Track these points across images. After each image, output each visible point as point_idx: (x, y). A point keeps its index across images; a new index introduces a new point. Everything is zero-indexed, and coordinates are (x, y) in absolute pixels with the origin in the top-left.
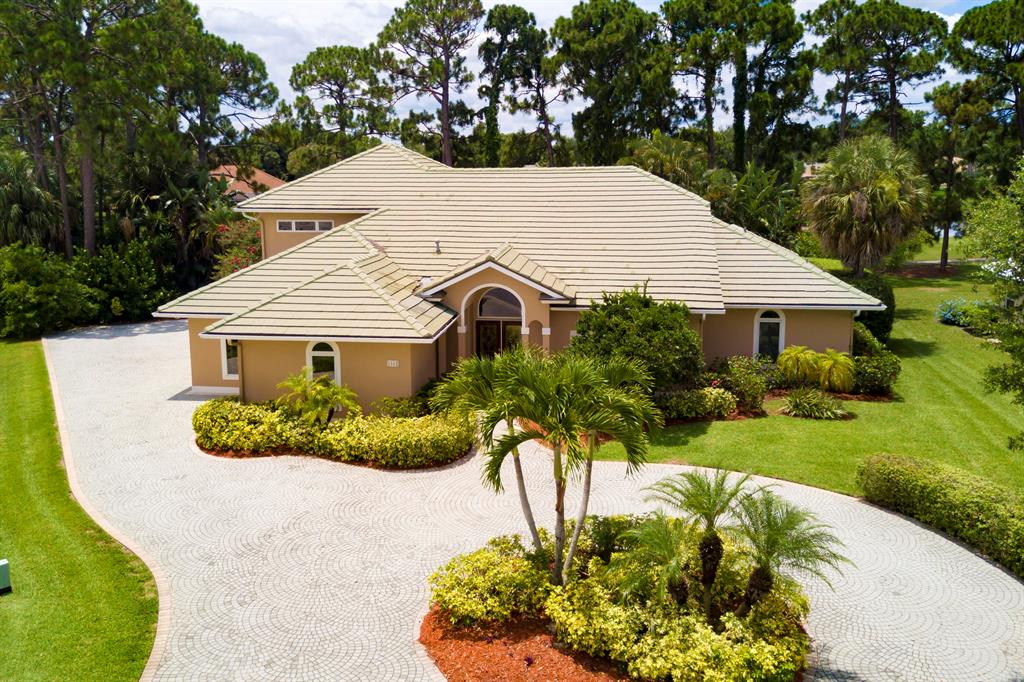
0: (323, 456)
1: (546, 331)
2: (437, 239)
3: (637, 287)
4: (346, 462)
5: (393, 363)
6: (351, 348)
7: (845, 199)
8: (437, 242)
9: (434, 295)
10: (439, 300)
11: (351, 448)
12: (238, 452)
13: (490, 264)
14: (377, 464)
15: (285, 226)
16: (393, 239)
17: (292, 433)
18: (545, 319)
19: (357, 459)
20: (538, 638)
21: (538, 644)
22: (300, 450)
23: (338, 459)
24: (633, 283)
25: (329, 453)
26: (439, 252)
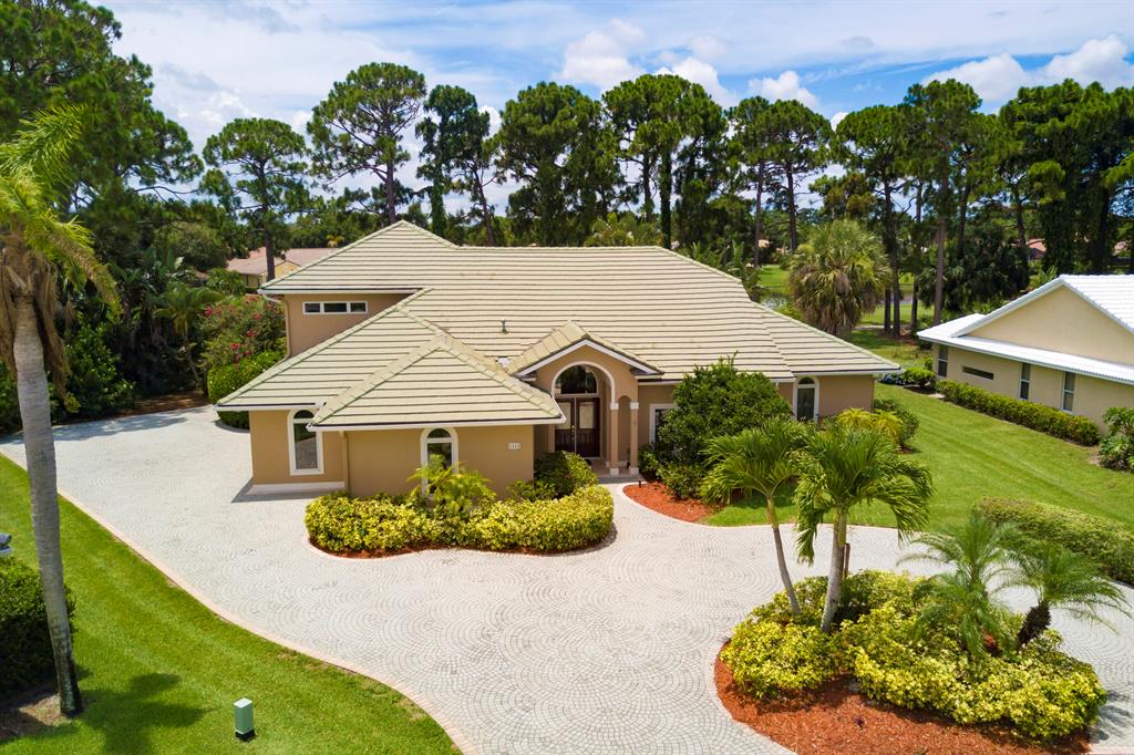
0: (468, 547)
1: (634, 406)
2: (503, 319)
3: (721, 360)
4: (498, 550)
5: (514, 446)
6: (470, 433)
7: (831, 276)
8: (504, 322)
9: (530, 375)
10: (534, 379)
11: (504, 535)
12: (373, 552)
13: (586, 342)
14: (533, 550)
15: (313, 308)
16: (451, 319)
17: (433, 526)
18: (633, 393)
19: (511, 547)
20: (849, 700)
21: (853, 706)
22: (442, 543)
23: (487, 548)
24: (719, 356)
25: (476, 543)
26: (504, 331)
